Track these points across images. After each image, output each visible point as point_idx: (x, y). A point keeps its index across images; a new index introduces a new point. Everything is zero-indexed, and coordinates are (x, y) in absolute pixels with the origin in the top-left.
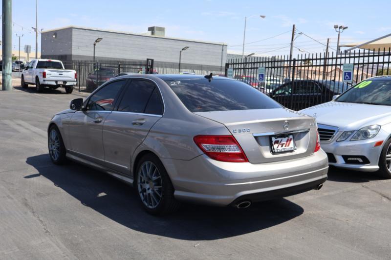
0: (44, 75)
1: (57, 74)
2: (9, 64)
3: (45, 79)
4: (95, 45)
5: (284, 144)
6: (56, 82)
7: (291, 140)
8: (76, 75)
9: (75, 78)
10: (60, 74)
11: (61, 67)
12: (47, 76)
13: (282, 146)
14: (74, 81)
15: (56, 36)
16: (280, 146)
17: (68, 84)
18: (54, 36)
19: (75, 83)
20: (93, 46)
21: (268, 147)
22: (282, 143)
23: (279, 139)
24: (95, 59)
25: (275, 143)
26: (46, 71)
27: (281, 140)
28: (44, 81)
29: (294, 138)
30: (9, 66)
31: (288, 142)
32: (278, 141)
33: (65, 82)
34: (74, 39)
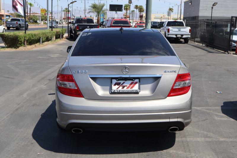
0: (168, 30)
1: (177, 30)
2: (149, 24)
3: (169, 33)
4: (212, 8)
5: (126, 86)
6: (176, 35)
7: (136, 83)
8: (190, 30)
9: (190, 32)
10: (179, 30)
11: (183, 25)
12: (170, 31)
13: (123, 88)
14: (189, 35)
15: (191, 4)
16: (121, 87)
17: (184, 37)
18: (190, 4)
19: (189, 36)
20: (211, 9)
21: (108, 87)
22: (124, 85)
23: (122, 82)
24: (212, 19)
25: (115, 85)
26: (170, 28)
27: (124, 83)
28: (168, 35)
29: (139, 82)
30: (149, 25)
31: (132, 85)
32: (120, 83)
33: (182, 35)
34: (201, 5)
